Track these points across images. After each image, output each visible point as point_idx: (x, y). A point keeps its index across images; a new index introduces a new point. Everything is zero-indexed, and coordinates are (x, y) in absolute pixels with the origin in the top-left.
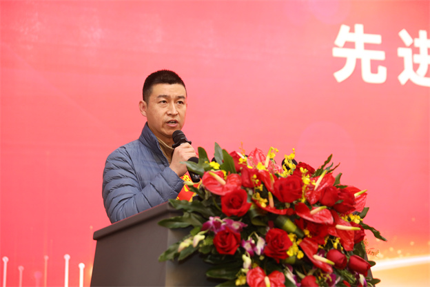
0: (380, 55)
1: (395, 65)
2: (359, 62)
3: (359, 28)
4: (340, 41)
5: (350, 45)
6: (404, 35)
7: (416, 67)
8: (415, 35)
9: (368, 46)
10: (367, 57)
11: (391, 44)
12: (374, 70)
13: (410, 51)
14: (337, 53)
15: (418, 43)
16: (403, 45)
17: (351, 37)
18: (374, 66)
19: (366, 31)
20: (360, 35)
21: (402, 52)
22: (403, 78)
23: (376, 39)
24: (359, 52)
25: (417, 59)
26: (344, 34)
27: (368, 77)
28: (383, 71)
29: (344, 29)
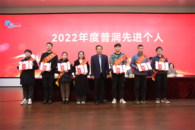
0: (131, 37)
1: (133, 39)
2: (127, 38)
3: (127, 33)
4: (123, 35)
5: (125, 36)
6: (134, 34)
7: (136, 39)
8: (136, 33)
9: (128, 36)
10: (128, 38)
11: (132, 35)
12: (129, 40)
13: (135, 36)
14: (123, 37)
15: (136, 35)
16: (134, 35)
17: (125, 35)
18: (129, 39)
19: (128, 34)
20: (127, 34)
21: (133, 36)
22: (133, 41)
23: (130, 35)
24: (127, 37)
25: (136, 37)
26: (124, 34)
27: (128, 41)
28: (131, 40)
29: (124, 33)
